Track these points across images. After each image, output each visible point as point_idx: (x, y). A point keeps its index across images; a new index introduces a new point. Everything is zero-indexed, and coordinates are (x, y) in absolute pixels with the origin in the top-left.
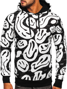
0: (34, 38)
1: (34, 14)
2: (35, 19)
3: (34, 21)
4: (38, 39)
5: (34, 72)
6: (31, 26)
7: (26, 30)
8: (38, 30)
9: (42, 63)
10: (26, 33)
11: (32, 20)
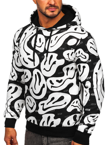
0: (39, 67)
1: (45, 29)
2: (45, 37)
3: (43, 40)
4: (44, 69)
5: (42, 115)
6: (37, 48)
7: (28, 54)
8: (45, 55)
9: (53, 103)
10: (29, 58)
11: (40, 39)
